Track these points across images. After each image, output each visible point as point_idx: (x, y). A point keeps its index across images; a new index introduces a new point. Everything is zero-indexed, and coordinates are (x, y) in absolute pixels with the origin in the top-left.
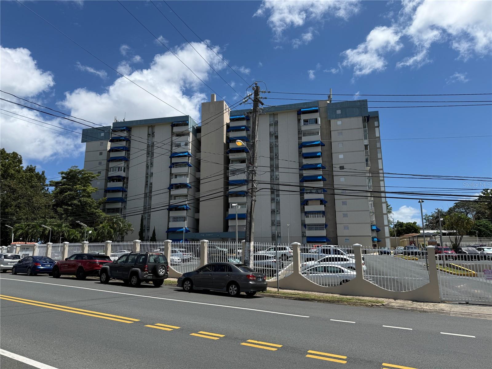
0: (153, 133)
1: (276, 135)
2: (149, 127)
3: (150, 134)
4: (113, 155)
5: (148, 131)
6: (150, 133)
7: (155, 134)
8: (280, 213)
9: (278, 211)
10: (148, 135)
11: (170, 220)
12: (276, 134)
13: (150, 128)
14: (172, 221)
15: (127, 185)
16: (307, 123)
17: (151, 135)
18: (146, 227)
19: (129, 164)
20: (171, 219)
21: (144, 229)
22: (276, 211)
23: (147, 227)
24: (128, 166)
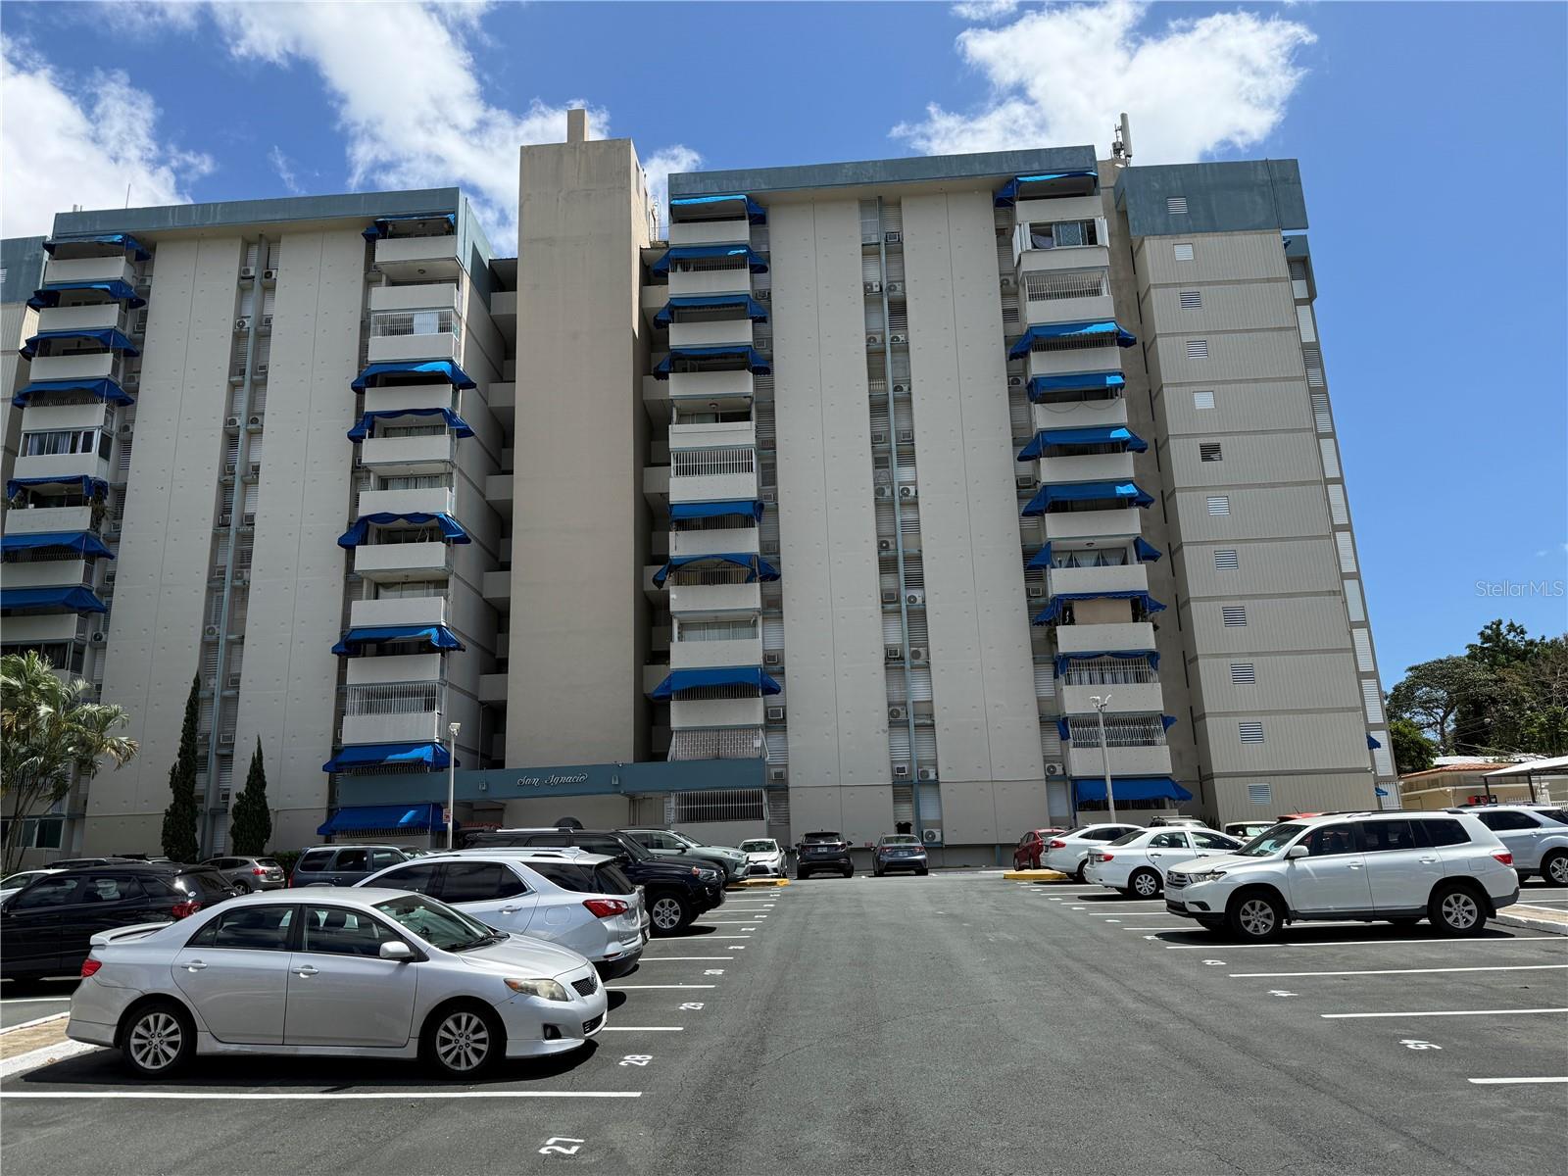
0: (271, 274)
1: (898, 293)
2: (247, 244)
3: (253, 277)
4: (43, 370)
5: (244, 261)
6: (252, 273)
7: (281, 277)
8: (927, 666)
9: (916, 655)
10: (243, 278)
11: (348, 708)
12: (895, 290)
13: (254, 252)
14: (360, 712)
15: (118, 528)
16: (1048, 239)
17: (257, 282)
18: (213, 740)
19: (133, 421)
20: (352, 701)
21: (200, 752)
22: (907, 656)
23: (220, 746)
24: (126, 428)
